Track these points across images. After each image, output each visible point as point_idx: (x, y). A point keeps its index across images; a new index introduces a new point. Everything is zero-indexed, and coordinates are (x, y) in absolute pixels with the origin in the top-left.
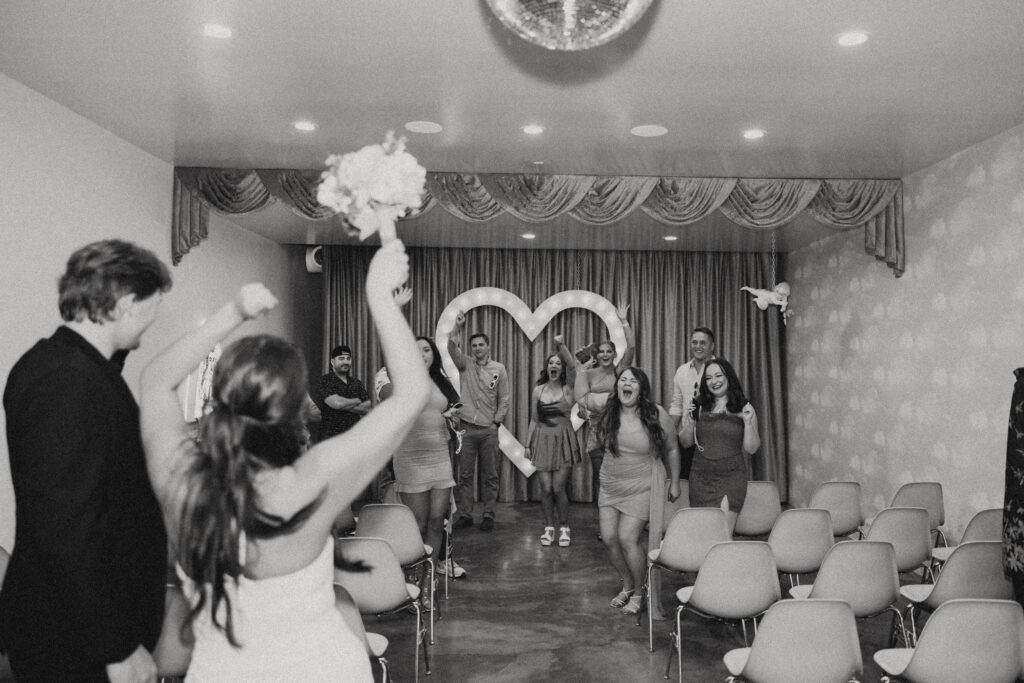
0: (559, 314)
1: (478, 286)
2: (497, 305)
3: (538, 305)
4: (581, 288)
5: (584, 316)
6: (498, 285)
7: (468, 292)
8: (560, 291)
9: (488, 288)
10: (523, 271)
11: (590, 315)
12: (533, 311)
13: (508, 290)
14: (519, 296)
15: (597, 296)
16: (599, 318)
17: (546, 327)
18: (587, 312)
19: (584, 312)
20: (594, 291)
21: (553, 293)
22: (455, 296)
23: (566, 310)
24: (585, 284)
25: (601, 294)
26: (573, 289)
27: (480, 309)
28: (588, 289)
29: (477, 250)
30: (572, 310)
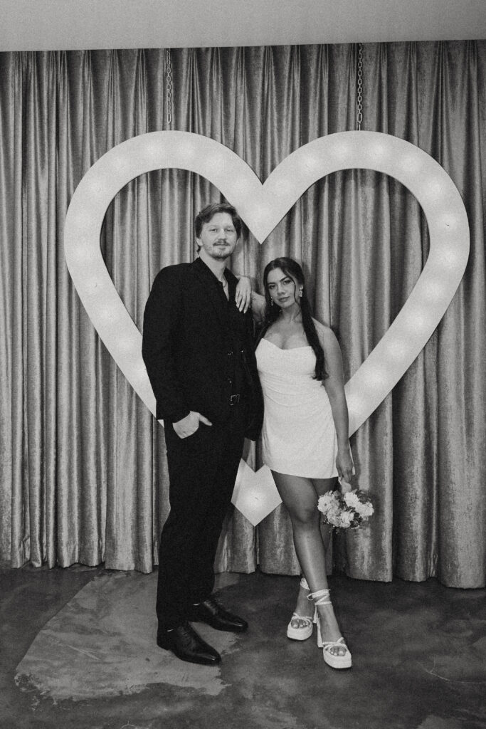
0: (319, 185)
1: (152, 128)
2: (190, 168)
3: (273, 168)
4: (362, 127)
5: (370, 190)
6: (192, 128)
7: (132, 141)
8: (320, 135)
9: (170, 134)
10: (242, 99)
11: (385, 184)
12: (263, 180)
13: (212, 137)
14: (235, 150)
15: (398, 141)
16: (405, 191)
17: (291, 214)
18: (378, 176)
19: (370, 181)
20: (391, 131)
21: (304, 141)
22: (106, 150)
23: (332, 176)
24: (372, 119)
25: (408, 137)
26: (347, 129)
27: (155, 177)
28: (380, 129)
29: (148, 56)
30: (346, 173)
